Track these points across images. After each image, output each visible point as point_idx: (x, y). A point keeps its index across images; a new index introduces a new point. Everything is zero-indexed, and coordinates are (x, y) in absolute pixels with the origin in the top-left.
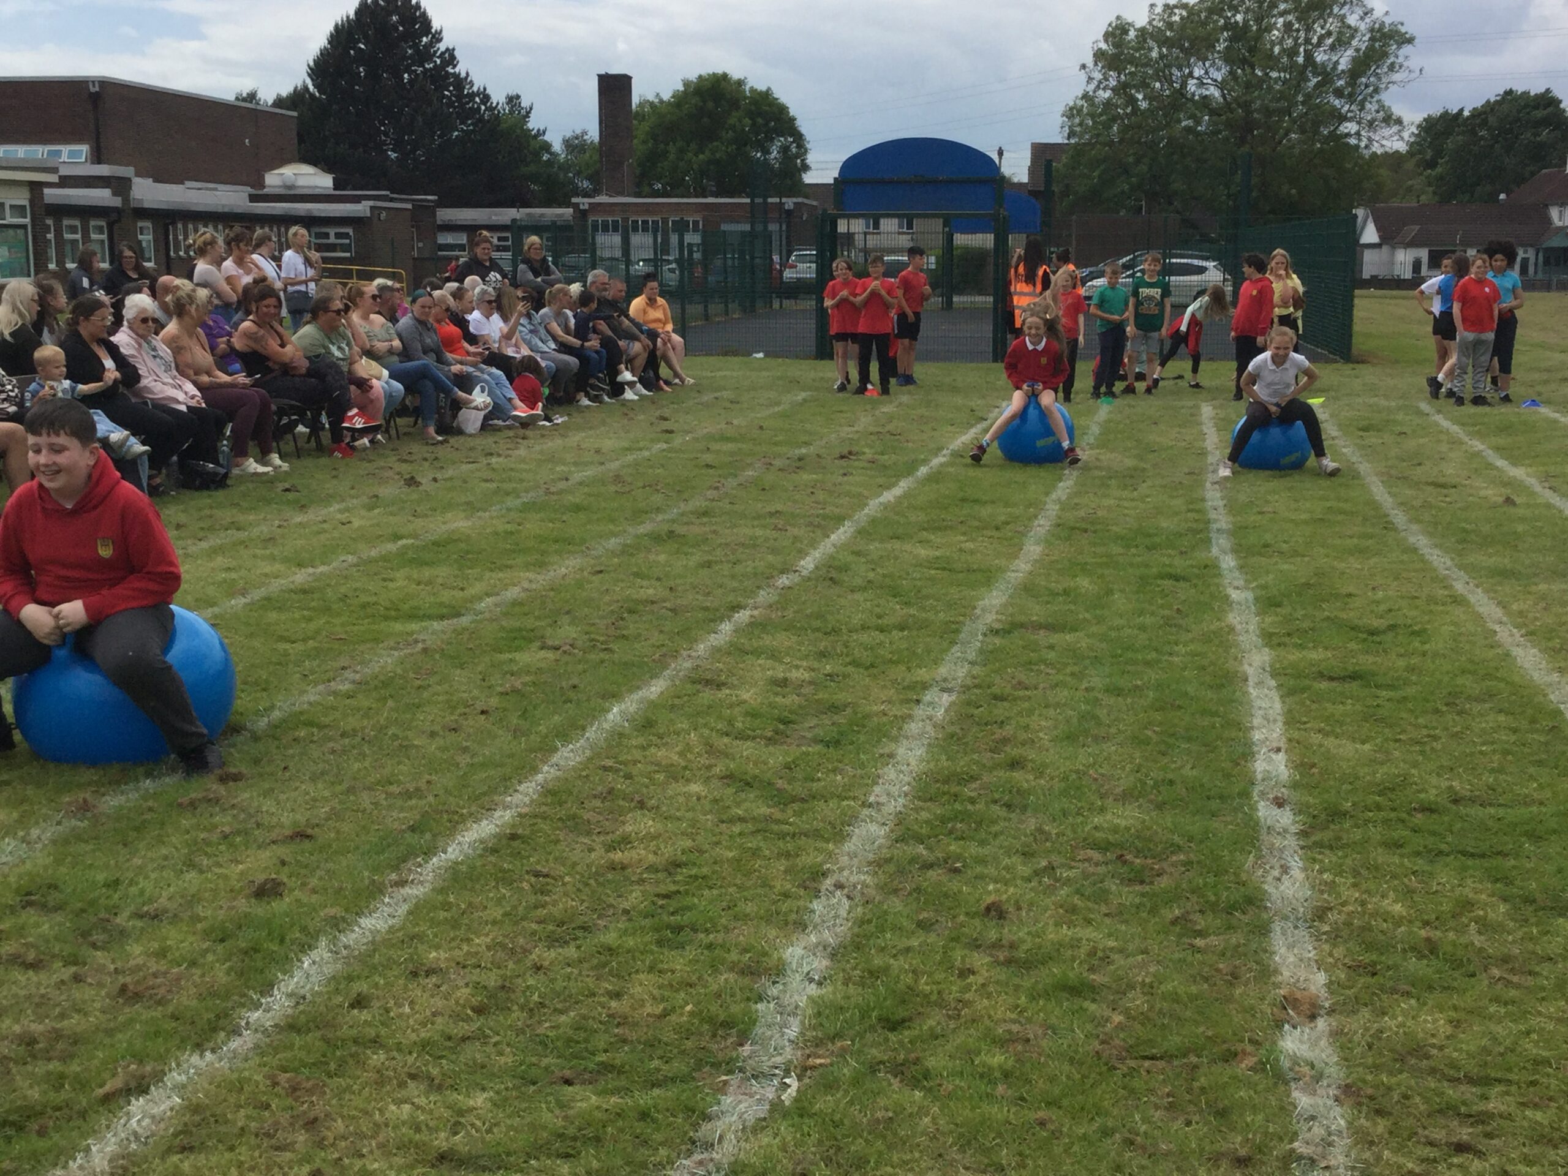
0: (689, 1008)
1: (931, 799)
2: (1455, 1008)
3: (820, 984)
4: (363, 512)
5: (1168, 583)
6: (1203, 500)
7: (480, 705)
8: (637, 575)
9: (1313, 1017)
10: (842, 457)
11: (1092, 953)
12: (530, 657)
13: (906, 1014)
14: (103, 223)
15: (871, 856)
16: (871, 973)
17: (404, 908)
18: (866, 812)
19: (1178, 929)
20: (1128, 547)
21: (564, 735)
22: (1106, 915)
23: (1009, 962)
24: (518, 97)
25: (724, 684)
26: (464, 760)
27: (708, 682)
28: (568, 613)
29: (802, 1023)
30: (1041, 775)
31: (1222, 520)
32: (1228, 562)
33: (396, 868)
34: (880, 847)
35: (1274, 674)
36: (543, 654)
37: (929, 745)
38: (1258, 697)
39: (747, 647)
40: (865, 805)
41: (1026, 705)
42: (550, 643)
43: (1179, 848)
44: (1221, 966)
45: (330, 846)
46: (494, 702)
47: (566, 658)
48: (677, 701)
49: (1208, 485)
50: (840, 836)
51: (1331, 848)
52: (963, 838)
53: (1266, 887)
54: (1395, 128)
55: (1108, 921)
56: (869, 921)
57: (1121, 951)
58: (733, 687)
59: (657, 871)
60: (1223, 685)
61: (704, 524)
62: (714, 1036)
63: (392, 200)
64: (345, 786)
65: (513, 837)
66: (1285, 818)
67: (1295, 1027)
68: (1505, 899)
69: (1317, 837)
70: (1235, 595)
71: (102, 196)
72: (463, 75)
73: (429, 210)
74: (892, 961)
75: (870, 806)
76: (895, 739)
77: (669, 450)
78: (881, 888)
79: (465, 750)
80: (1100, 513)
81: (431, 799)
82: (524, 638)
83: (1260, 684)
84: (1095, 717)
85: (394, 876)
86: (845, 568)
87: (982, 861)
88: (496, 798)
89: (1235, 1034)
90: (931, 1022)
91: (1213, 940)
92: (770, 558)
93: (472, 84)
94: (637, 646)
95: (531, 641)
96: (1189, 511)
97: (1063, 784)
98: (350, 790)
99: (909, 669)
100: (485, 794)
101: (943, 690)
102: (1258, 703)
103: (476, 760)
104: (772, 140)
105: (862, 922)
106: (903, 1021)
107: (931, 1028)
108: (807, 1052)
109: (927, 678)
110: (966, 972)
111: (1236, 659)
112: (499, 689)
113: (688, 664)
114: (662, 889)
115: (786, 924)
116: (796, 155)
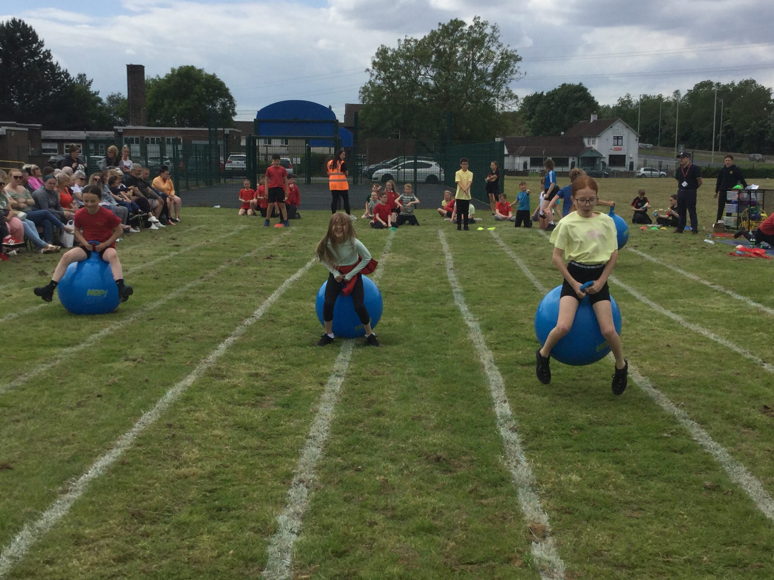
0: (231, 552)
1: (340, 433)
2: (610, 529)
3: (298, 534)
4: (17, 290)
5: (437, 319)
6: (447, 277)
7: (96, 392)
8: (172, 320)
9: (544, 537)
10: (268, 258)
11: (433, 510)
12: (119, 365)
13: (345, 548)
15: (315, 465)
16: (323, 526)
17: (68, 506)
18: (309, 441)
19: (473, 495)
20: (416, 301)
21: (146, 406)
22: (437, 490)
23: (393, 517)
24: (85, 75)
25: (225, 376)
26: (91, 422)
27: (216, 376)
28: (138, 341)
29: (292, 556)
30: (393, 419)
31: (458, 288)
32: (464, 308)
33: (60, 483)
34: (318, 460)
35: (496, 364)
36: (127, 363)
37: (335, 405)
38: (491, 375)
39: (234, 356)
40: (308, 437)
41: (380, 383)
42: (130, 357)
43: (466, 454)
44: (497, 513)
45: (22, 473)
46: (104, 390)
47: (140, 366)
48: (203, 386)
49: (448, 270)
50: (298, 455)
51: (538, 449)
52: (360, 453)
53: (512, 471)
54: (515, 100)
55: (438, 493)
56: (319, 499)
57: (447, 508)
58: (230, 378)
59: (204, 478)
60: (474, 370)
61: (203, 293)
62: (247, 566)
63: (17, 126)
64: (27, 439)
65: (123, 463)
66: (514, 437)
67: (537, 543)
68: (623, 473)
69: (530, 444)
70: (470, 324)
72: (55, 63)
73: (37, 132)
74: (334, 520)
75: (310, 437)
76: (318, 402)
77: (179, 255)
78: (322, 481)
79: (91, 417)
80: (399, 284)
81: (76, 445)
82: (116, 355)
83: (490, 368)
84: (415, 388)
85: (60, 488)
86: (278, 315)
87: (370, 464)
88: (112, 443)
89: (509, 548)
90: (359, 553)
91: (490, 500)
92: (239, 310)
93: (60, 68)
94: (176, 357)
95: (120, 357)
96: (441, 283)
97: (406, 423)
98: (31, 441)
99: (319, 366)
100: (105, 441)
101: (337, 376)
102: (491, 378)
103: (98, 422)
104: (217, 99)
105: (315, 500)
106: (345, 552)
107: (360, 555)
108: (297, 572)
109: (328, 370)
110: (372, 524)
111: (477, 356)
112: (106, 383)
113: (205, 367)
114: (209, 488)
115: (276, 503)
116: (229, 108)
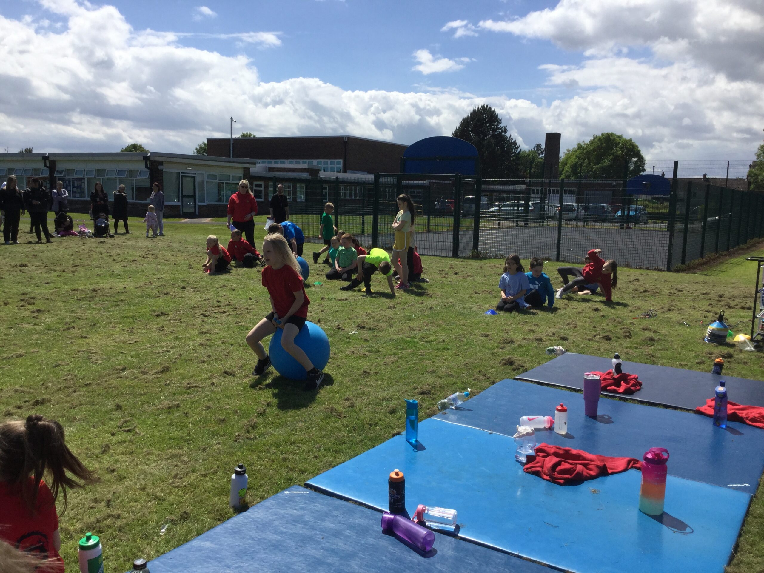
24: (540, 144)
71: (305, 175)
72: (508, 136)
93: (512, 139)
116: (640, 166)
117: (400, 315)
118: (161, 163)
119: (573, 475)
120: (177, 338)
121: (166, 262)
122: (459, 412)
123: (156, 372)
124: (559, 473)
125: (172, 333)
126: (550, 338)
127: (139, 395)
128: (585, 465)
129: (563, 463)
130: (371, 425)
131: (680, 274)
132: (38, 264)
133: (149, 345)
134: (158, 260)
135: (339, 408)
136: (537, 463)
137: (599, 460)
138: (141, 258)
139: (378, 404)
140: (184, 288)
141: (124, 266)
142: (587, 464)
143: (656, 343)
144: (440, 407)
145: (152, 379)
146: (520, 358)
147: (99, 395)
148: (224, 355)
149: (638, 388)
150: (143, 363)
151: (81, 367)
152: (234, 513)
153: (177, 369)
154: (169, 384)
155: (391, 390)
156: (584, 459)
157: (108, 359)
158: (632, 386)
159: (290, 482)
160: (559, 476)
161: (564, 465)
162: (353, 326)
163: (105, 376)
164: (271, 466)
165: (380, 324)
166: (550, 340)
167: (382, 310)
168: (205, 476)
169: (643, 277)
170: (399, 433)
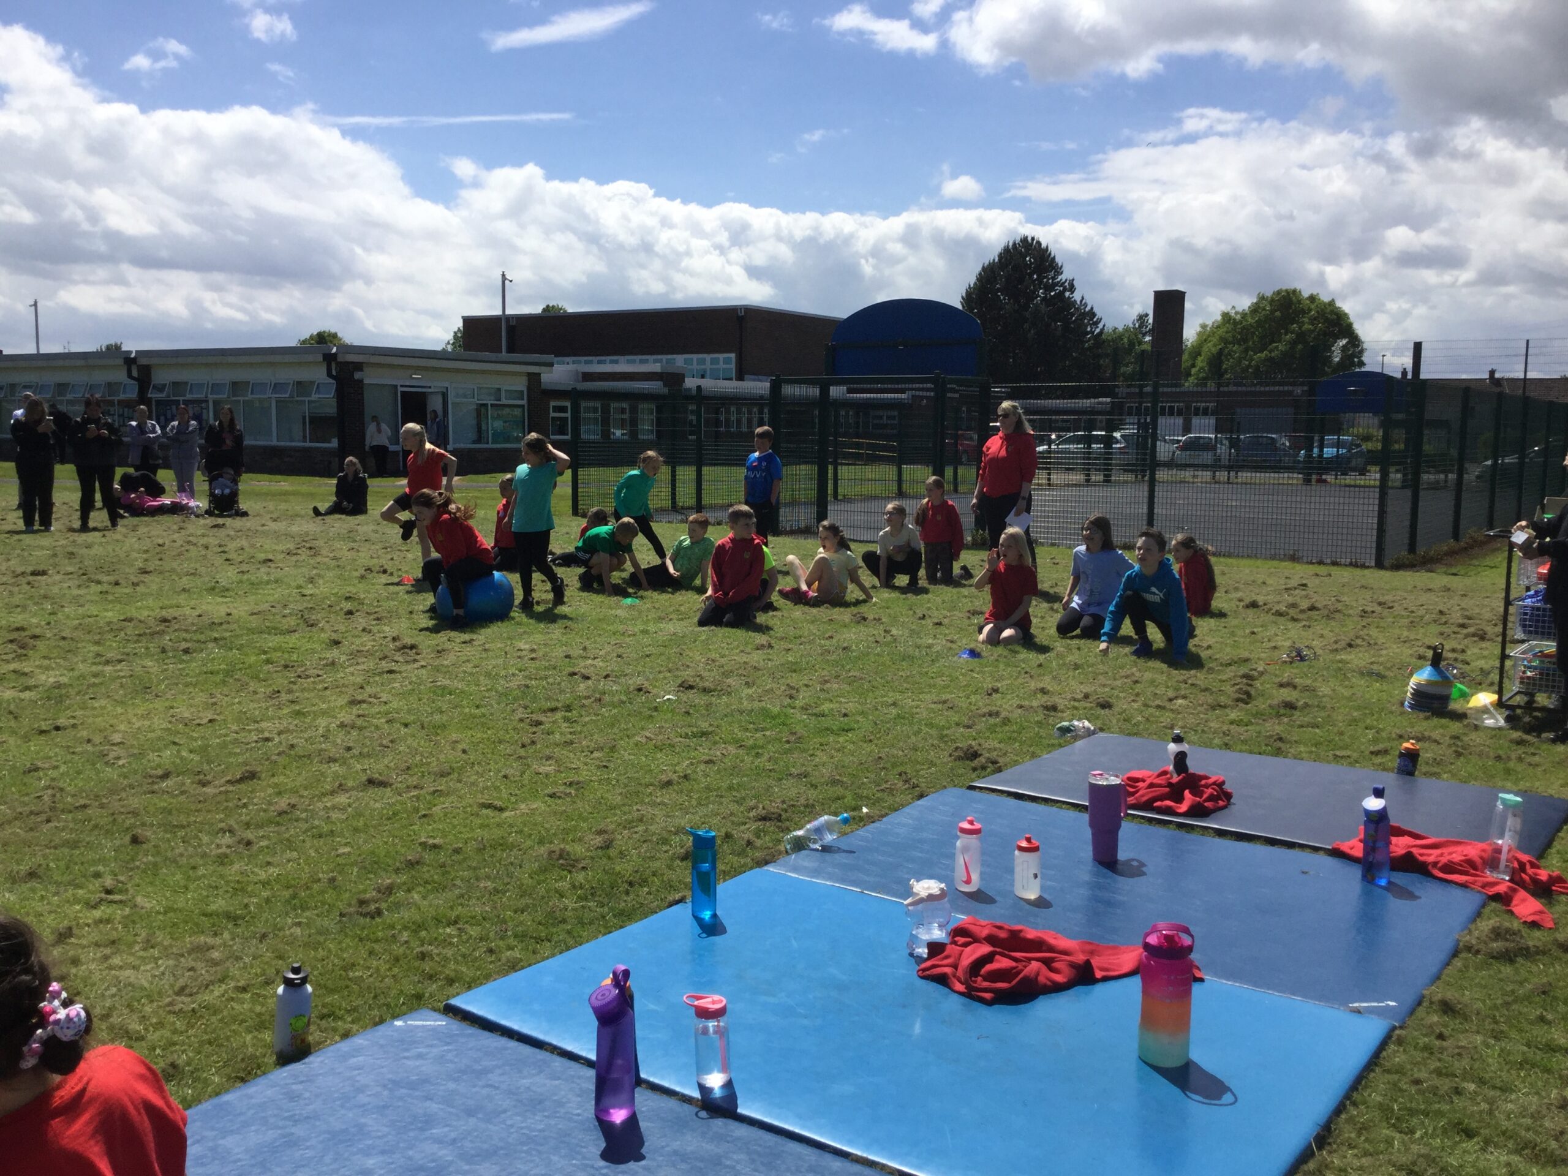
14: (653, 406)
24: (1143, 317)
71: (654, 386)
72: (1078, 300)
93: (1086, 305)
116: (1353, 356)
117: (777, 660)
118: (359, 366)
119: (1014, 982)
120: (298, 713)
121: (334, 563)
122: (828, 856)
123: (228, 782)
124: (985, 979)
125: (292, 702)
126: (1076, 704)
127: (177, 826)
128: (1047, 962)
129: (997, 957)
130: (631, 884)
131: (1401, 573)
132: (70, 569)
133: (235, 728)
134: (319, 559)
135: (578, 850)
136: (947, 957)
137: (1083, 952)
138: (282, 556)
139: (665, 841)
140: (350, 613)
141: (242, 572)
142: (1052, 960)
143: (1297, 713)
144: (788, 847)
145: (215, 795)
146: (997, 746)
147: (96, 826)
148: (381, 745)
149: (1221, 803)
150: (209, 762)
151: (79, 773)
152: (276, 1065)
153: (273, 776)
154: (245, 805)
155: (703, 811)
156: (1051, 949)
157: (141, 755)
158: (1208, 799)
159: (416, 1002)
160: (986, 984)
161: (999, 961)
162: (673, 685)
163: (124, 789)
164: (390, 969)
165: (729, 681)
166: (1076, 708)
167: (742, 651)
168: (244, 989)
169: (1317, 581)
170: (681, 901)
